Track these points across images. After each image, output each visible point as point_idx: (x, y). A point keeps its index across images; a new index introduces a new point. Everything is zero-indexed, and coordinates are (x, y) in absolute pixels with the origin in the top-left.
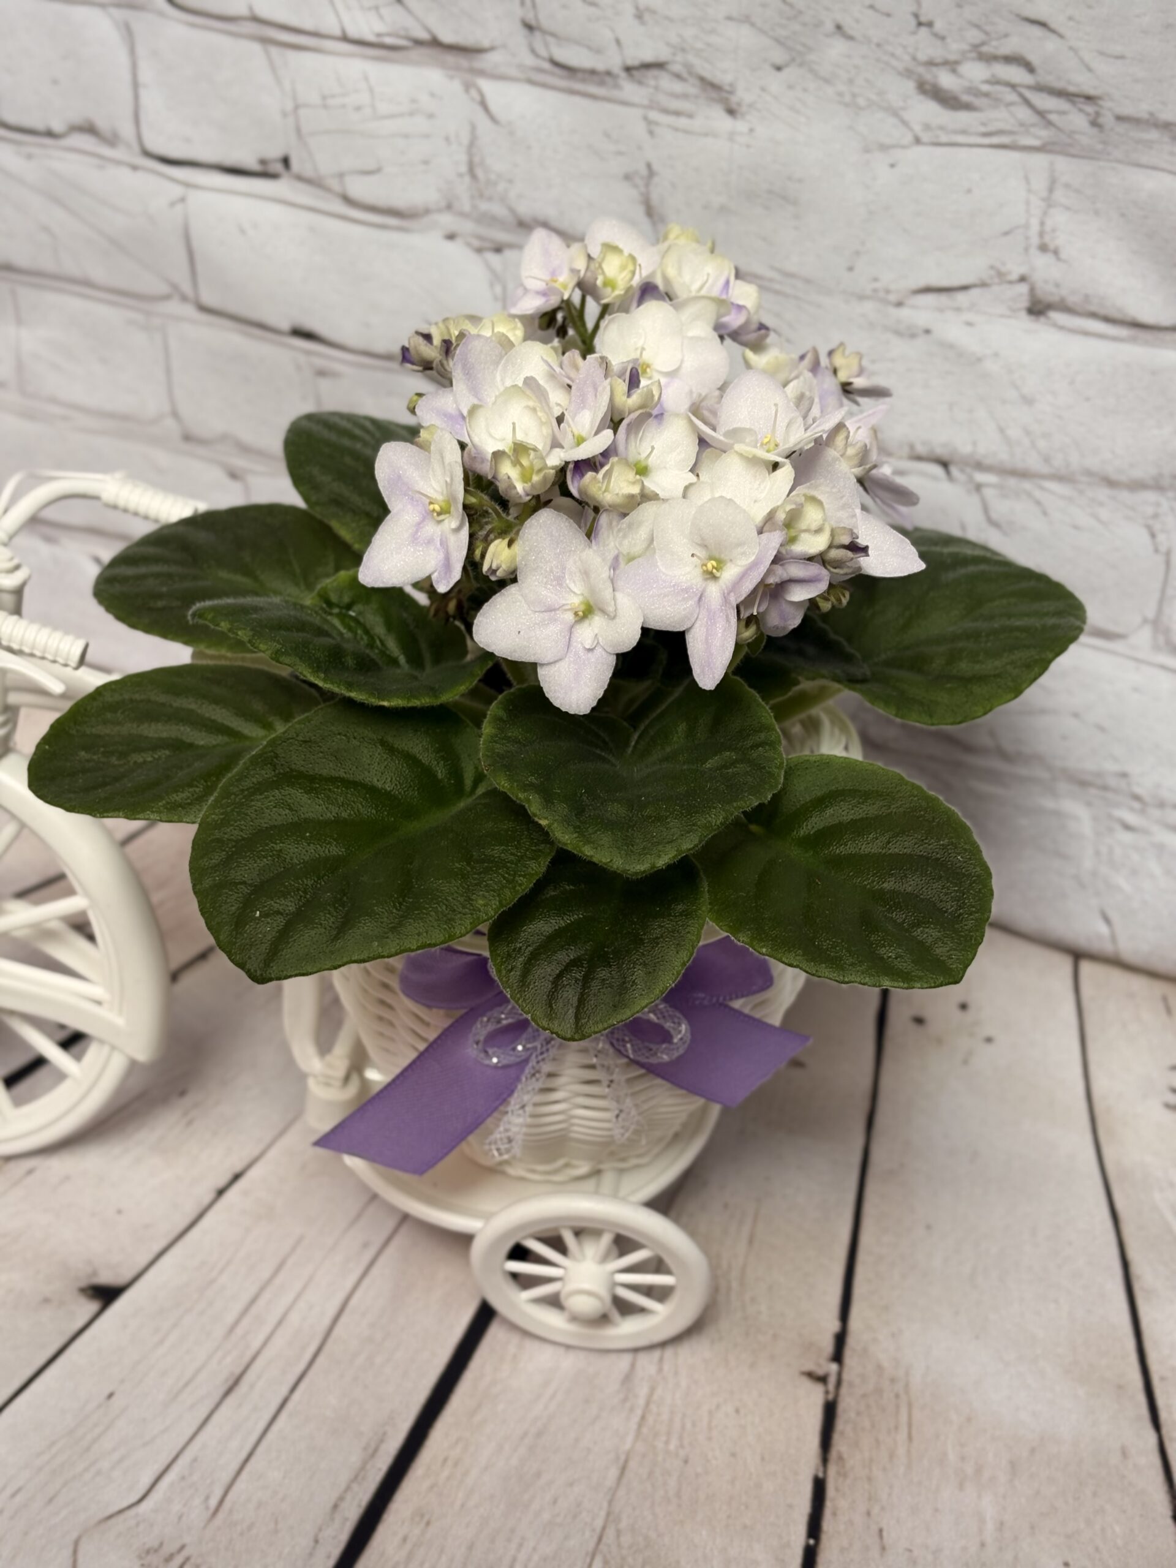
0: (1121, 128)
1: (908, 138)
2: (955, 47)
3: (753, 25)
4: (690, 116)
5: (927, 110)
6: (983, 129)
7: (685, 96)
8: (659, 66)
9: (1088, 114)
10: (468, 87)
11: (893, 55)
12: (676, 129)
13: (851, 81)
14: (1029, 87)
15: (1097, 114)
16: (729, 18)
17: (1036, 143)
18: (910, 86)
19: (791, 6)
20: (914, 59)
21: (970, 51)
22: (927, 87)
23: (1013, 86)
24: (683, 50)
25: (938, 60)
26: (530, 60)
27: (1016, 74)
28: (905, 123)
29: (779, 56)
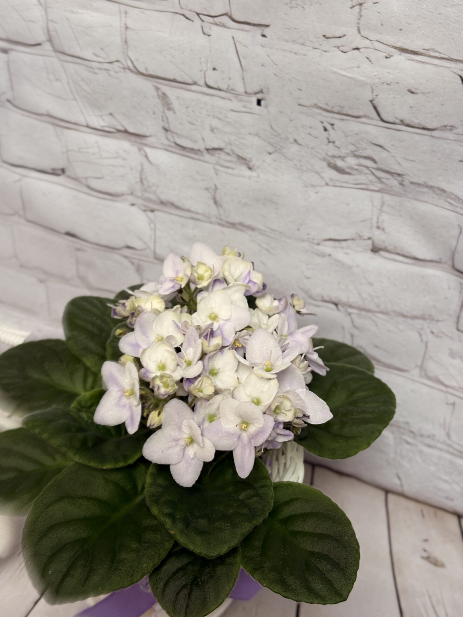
0: (412, 186)
1: (324, 183)
2: (343, 152)
3: (260, 137)
4: (233, 169)
5: (332, 174)
6: (355, 182)
7: (231, 161)
8: (220, 149)
9: (398, 180)
10: (140, 149)
11: (318, 152)
12: (227, 173)
13: (300, 161)
14: (374, 169)
15: (402, 181)
16: (250, 134)
17: (377, 189)
18: (325, 164)
19: (276, 131)
20: (327, 154)
21: (350, 153)
22: (332, 165)
23: (368, 168)
24: (230, 144)
25: (337, 156)
26: (166, 142)
27: (369, 163)
28: (322, 178)
29: (270, 149)
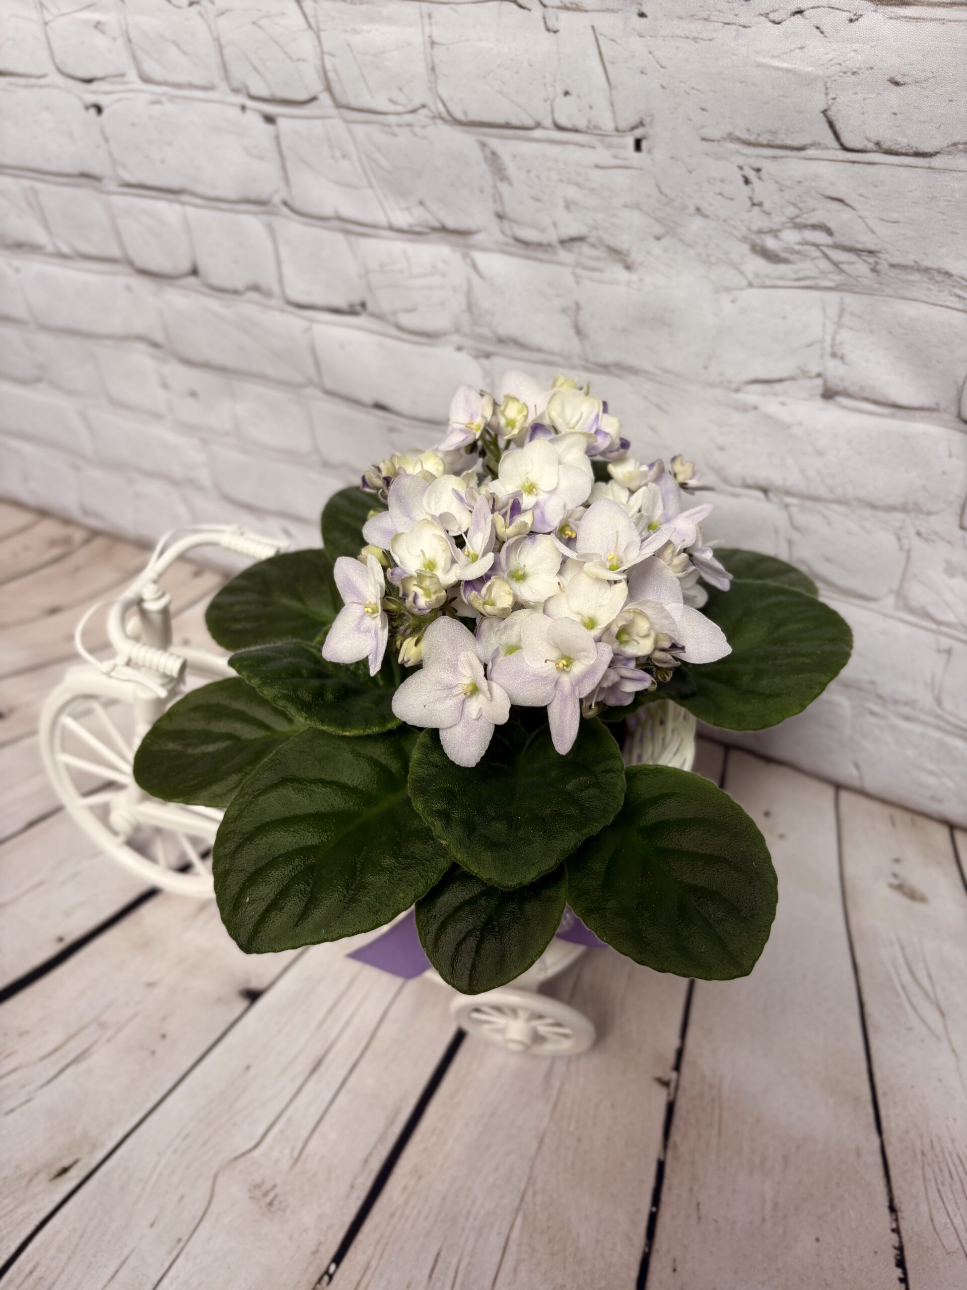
0: (893, 273)
1: (744, 283)
2: (777, 219)
3: (641, 210)
4: (601, 271)
5: (757, 264)
6: (795, 276)
7: (598, 259)
8: (580, 239)
9: (870, 264)
10: (464, 256)
11: (734, 227)
12: (593, 280)
13: (706, 246)
14: (828, 246)
15: (876, 263)
16: (625, 206)
17: (832, 284)
18: (746, 248)
19: (666, 195)
20: (749, 229)
21: (788, 222)
22: (758, 248)
23: (817, 246)
24: (596, 228)
25: (766, 229)
26: (501, 238)
27: (820, 237)
28: (742, 273)
29: (658, 230)
